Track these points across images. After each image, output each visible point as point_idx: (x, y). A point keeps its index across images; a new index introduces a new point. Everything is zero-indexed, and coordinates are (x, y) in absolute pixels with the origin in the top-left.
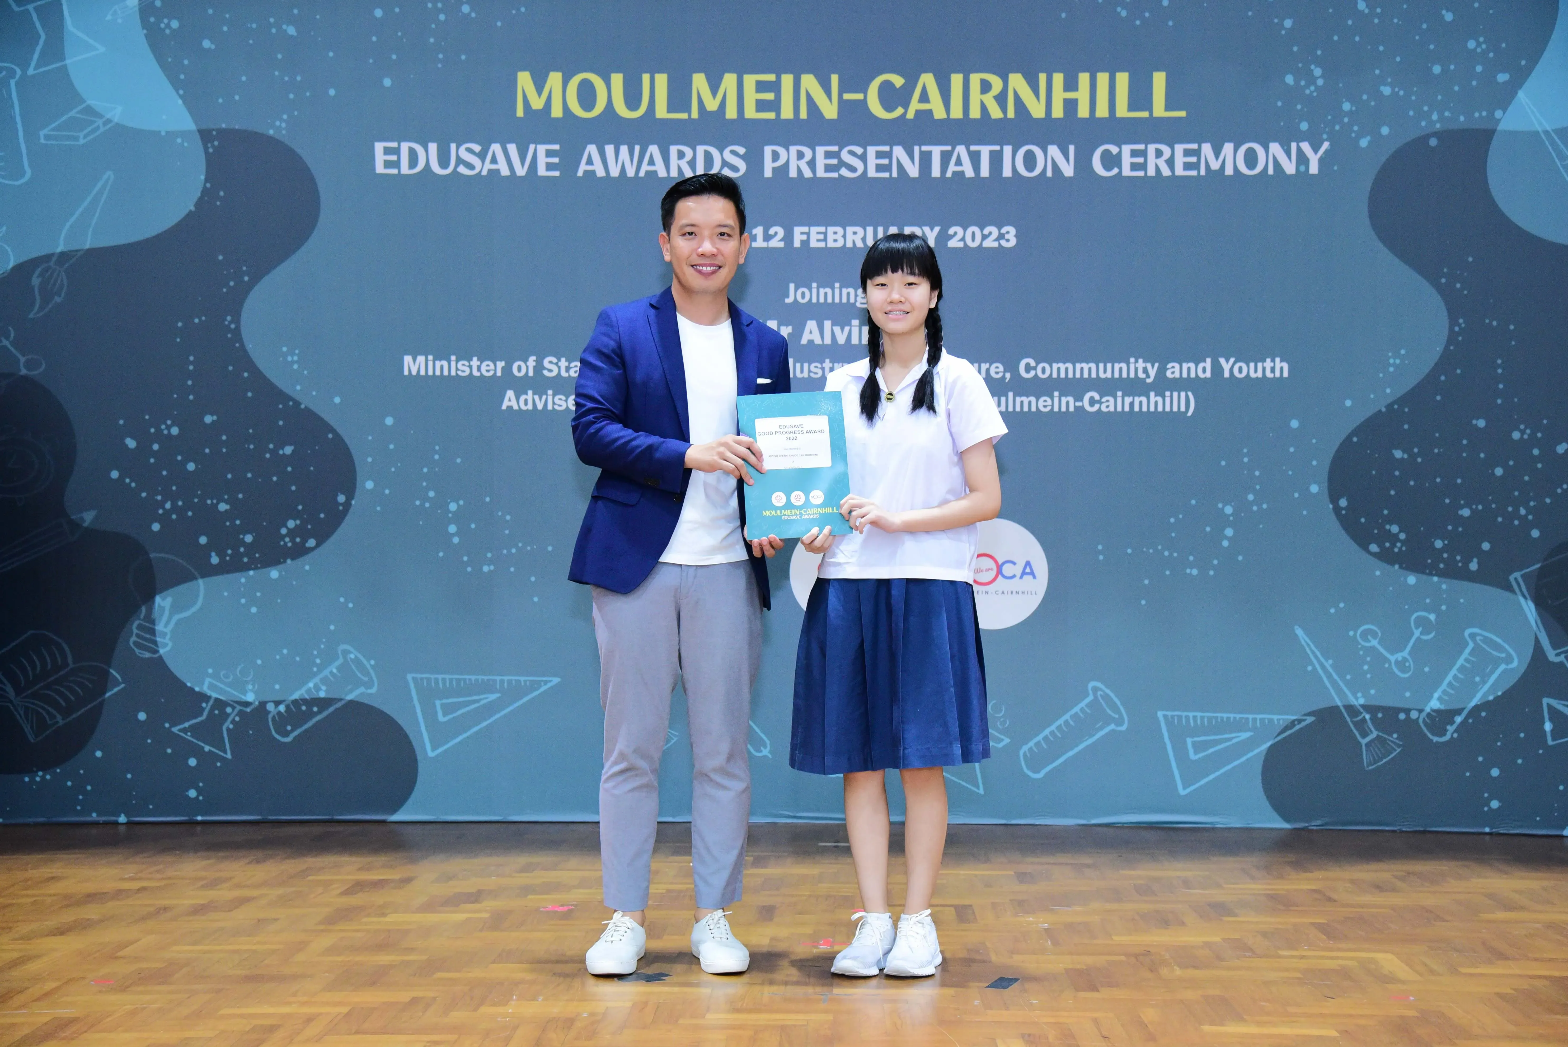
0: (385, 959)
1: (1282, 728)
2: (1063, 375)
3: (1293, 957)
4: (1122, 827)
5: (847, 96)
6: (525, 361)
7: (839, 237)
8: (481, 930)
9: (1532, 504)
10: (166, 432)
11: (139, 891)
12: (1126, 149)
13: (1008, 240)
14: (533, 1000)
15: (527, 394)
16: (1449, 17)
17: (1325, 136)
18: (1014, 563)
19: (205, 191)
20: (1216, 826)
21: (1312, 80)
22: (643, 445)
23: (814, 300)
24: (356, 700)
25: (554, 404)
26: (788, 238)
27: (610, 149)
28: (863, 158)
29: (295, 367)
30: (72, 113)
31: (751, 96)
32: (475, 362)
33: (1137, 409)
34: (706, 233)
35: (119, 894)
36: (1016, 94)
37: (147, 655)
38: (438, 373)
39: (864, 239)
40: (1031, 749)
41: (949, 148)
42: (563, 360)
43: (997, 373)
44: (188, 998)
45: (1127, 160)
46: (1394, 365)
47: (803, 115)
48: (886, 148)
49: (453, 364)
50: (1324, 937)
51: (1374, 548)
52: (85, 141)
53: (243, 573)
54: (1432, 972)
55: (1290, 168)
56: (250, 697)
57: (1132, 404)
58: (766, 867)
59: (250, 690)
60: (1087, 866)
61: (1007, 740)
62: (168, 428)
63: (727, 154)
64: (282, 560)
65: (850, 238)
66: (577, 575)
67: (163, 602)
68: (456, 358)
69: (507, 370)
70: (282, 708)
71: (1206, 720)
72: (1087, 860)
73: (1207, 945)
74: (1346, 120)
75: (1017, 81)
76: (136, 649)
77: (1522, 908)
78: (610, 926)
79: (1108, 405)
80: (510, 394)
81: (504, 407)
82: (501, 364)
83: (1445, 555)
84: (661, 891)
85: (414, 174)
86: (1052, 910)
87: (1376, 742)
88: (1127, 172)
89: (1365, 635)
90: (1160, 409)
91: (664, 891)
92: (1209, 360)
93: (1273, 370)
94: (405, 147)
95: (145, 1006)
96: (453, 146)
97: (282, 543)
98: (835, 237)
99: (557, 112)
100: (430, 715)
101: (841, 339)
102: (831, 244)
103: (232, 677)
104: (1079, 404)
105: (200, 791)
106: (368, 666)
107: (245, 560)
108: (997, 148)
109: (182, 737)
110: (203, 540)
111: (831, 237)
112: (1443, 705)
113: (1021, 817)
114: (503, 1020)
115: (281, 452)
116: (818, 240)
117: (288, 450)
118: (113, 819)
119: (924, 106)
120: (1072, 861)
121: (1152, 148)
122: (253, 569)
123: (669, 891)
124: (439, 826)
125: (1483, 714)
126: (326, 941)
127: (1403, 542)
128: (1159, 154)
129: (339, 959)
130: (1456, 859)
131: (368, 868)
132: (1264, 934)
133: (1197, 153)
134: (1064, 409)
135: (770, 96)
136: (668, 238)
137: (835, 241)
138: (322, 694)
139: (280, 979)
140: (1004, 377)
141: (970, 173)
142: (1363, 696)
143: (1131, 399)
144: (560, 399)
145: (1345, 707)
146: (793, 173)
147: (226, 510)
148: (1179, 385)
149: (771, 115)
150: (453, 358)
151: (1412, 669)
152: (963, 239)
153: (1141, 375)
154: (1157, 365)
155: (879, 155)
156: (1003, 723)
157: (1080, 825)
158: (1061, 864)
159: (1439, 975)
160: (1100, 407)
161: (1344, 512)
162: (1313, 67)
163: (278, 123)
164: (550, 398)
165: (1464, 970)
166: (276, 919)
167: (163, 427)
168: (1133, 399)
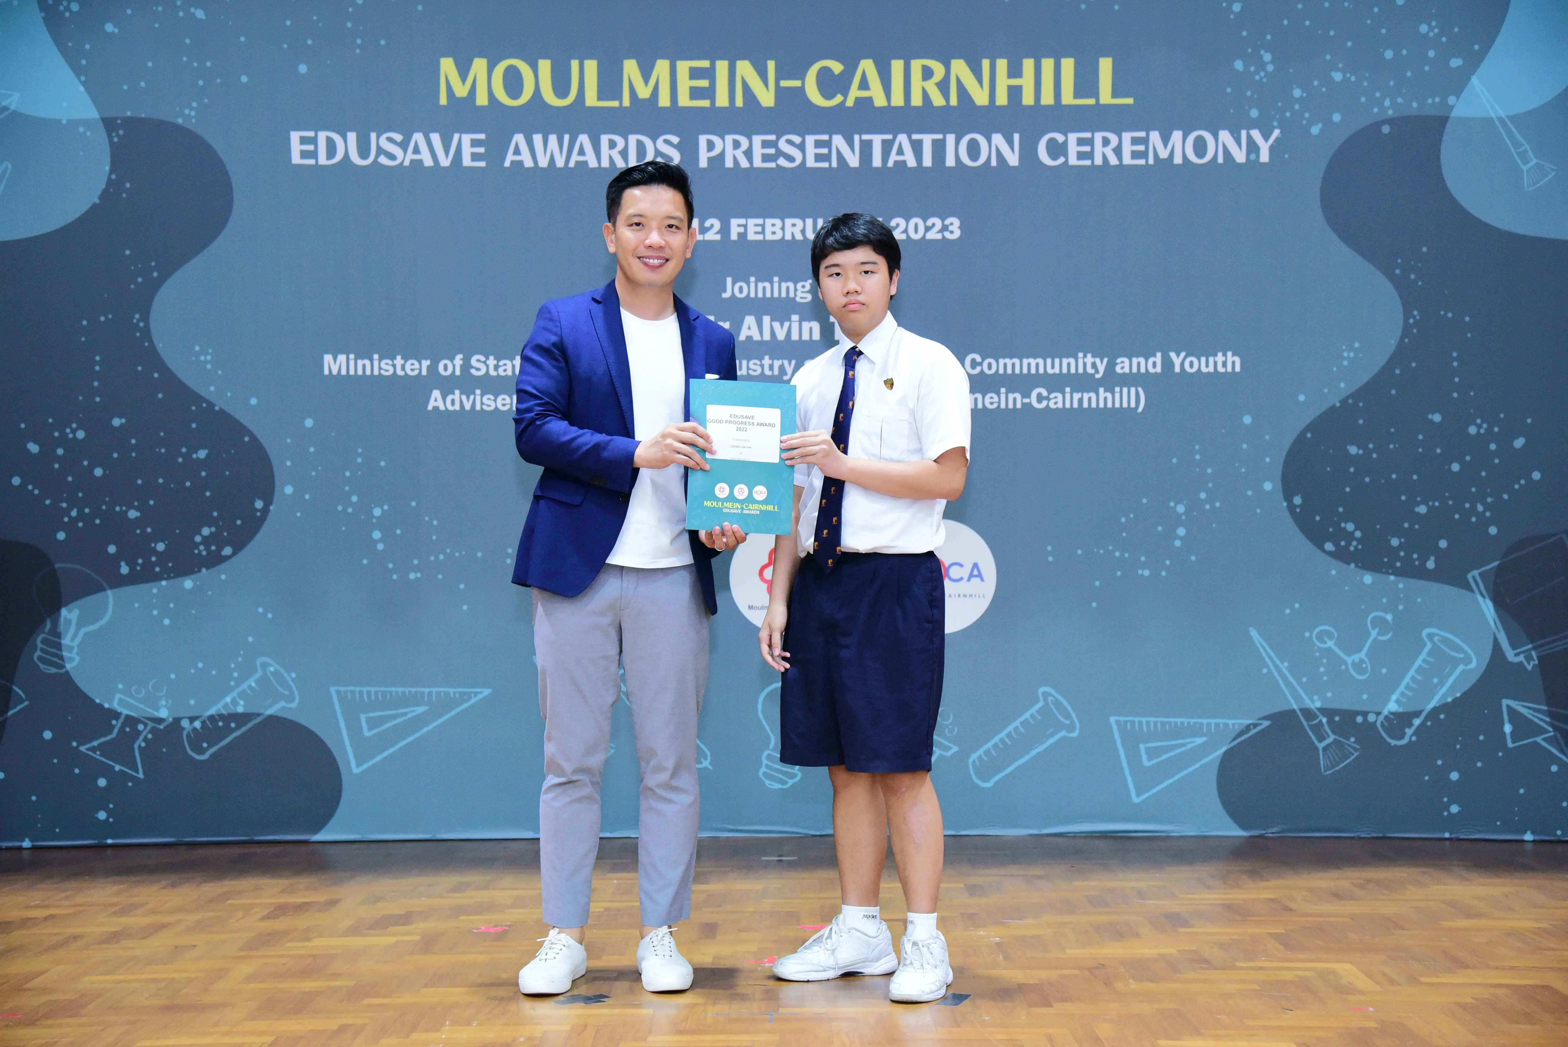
0: (310, 985)
1: (1237, 732)
2: (1009, 371)
3: (1251, 968)
4: (1074, 837)
5: (784, 83)
6: (452, 359)
7: (777, 229)
8: (411, 954)
9: (1489, 500)
10: (71, 436)
11: (47, 919)
12: (1073, 137)
13: (952, 232)
14: (467, 1025)
15: (453, 394)
16: (1400, 1)
17: (1275, 124)
18: (961, 566)
19: (109, 182)
20: (1171, 834)
21: (1262, 65)
22: (590, 442)
23: (752, 295)
24: (275, 715)
25: (482, 404)
26: (725, 230)
27: (538, 139)
28: (802, 147)
29: (209, 366)
31: (685, 84)
32: (399, 361)
33: (1085, 405)
34: (654, 224)
35: (25, 923)
36: (959, 82)
37: (54, 670)
38: (360, 372)
39: (803, 232)
40: (980, 757)
41: (889, 137)
42: (491, 358)
44: (103, 1030)
45: (1073, 149)
46: (1348, 358)
47: (739, 103)
48: (825, 137)
49: (376, 363)
50: (1282, 947)
51: (1329, 546)
53: (157, 583)
54: (1391, 981)
55: (1240, 156)
56: (163, 713)
57: (1081, 401)
58: (707, 883)
59: (163, 706)
60: (1040, 877)
61: (955, 749)
62: (74, 431)
63: (660, 143)
64: (196, 569)
65: (789, 230)
66: (521, 578)
67: (69, 614)
68: (379, 357)
69: (433, 369)
70: (197, 724)
71: (1159, 724)
72: (1037, 871)
73: (1162, 957)
74: (1297, 107)
75: (959, 67)
76: (40, 664)
77: (1482, 915)
78: (546, 943)
79: (1057, 401)
80: (436, 394)
81: (430, 408)
82: (426, 363)
83: (1402, 554)
84: (598, 910)
85: (333, 165)
86: (1003, 923)
87: (1333, 746)
88: (1073, 161)
89: (1320, 637)
90: (1110, 405)
91: (602, 910)
92: (1159, 355)
93: (1224, 364)
94: (322, 136)
95: (56, 1040)
96: (373, 136)
97: (196, 551)
98: (774, 229)
99: (482, 100)
100: (354, 729)
101: (781, 335)
102: (769, 237)
103: (143, 691)
104: (1026, 400)
105: (110, 813)
106: (288, 678)
107: (158, 569)
108: (940, 136)
109: (91, 756)
110: (112, 549)
111: (769, 229)
112: (1401, 708)
113: (972, 828)
115: (194, 456)
116: (756, 233)
117: (202, 454)
118: (17, 844)
119: (864, 94)
120: (1022, 873)
121: (1098, 137)
122: (165, 579)
123: (607, 909)
124: (363, 846)
125: (1442, 716)
126: (246, 969)
127: (1359, 541)
128: (1106, 142)
129: (262, 986)
130: (1414, 865)
131: (291, 891)
132: (1221, 946)
133: (1145, 141)
134: (1011, 406)
135: (704, 83)
136: (613, 229)
137: (774, 233)
138: (240, 710)
139: (201, 1008)
141: (912, 163)
142: (1319, 699)
143: (1080, 395)
144: (489, 399)
145: (1301, 710)
146: (729, 163)
147: (137, 518)
148: (1128, 380)
149: (706, 103)
150: (376, 356)
151: (1369, 672)
152: (906, 231)
153: (1090, 370)
154: (1106, 360)
155: (818, 144)
156: (951, 731)
157: (1031, 835)
158: (1012, 875)
159: (1399, 985)
160: (1048, 404)
161: (1298, 510)
162: (1262, 52)
163: (187, 112)
164: (478, 398)
165: (1424, 980)
166: (195, 946)
167: (68, 430)
168: (1082, 395)
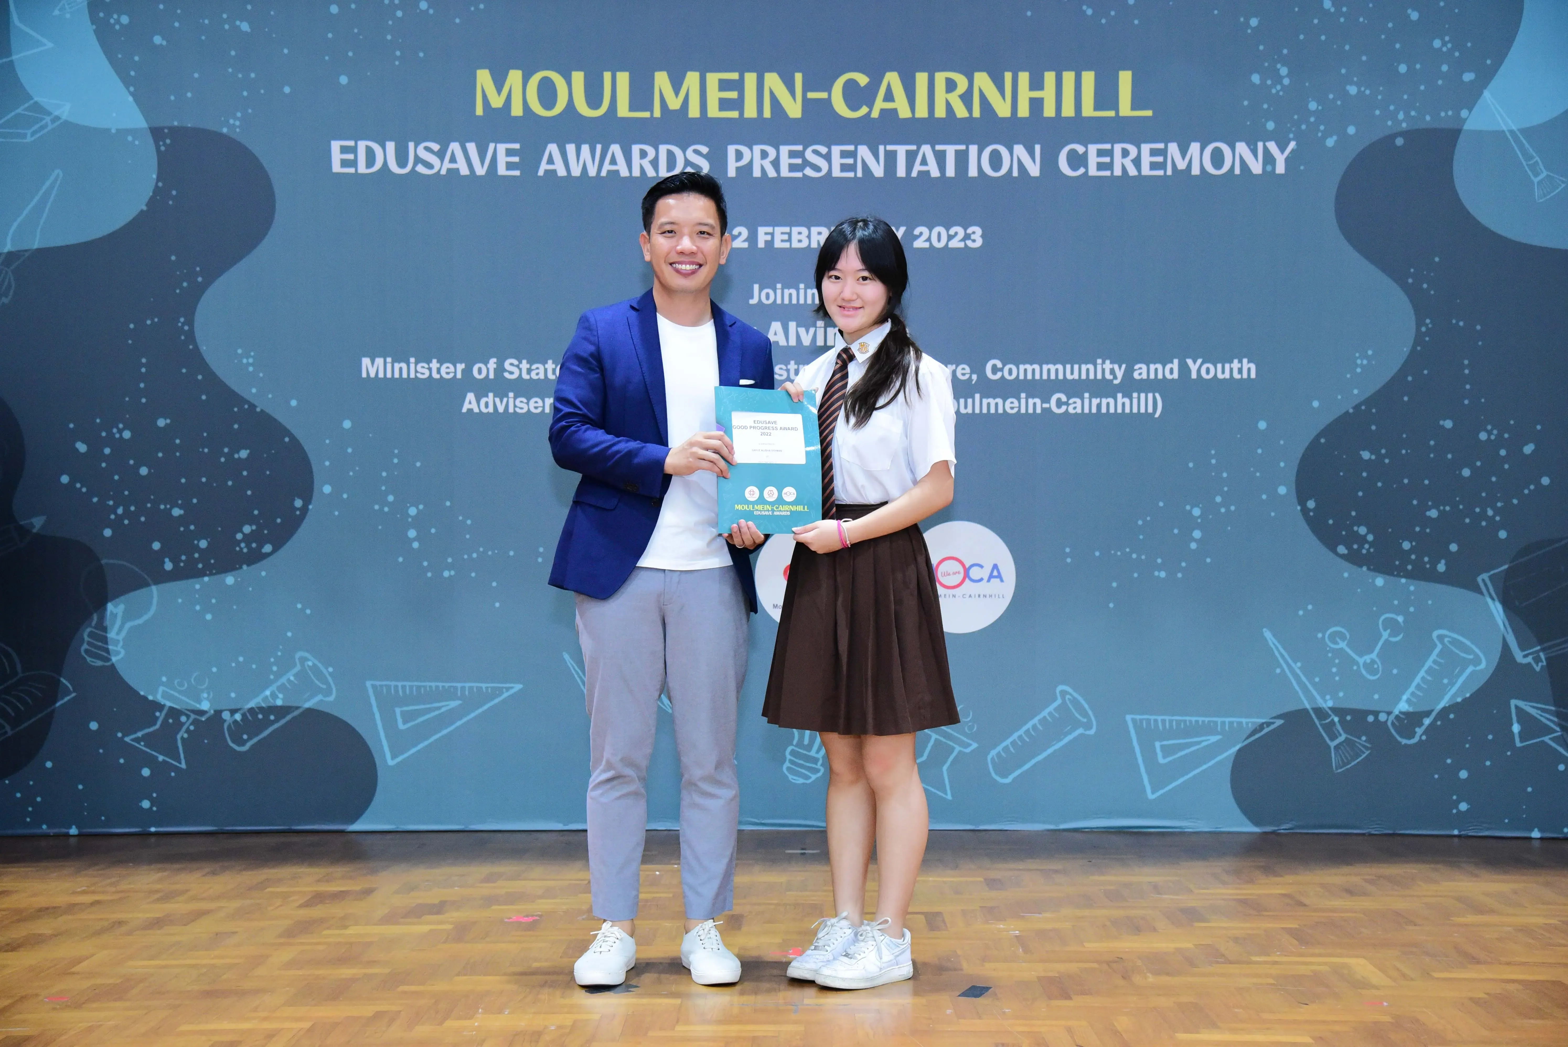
0: (347, 972)
1: (1252, 730)
2: (1029, 377)
3: (1266, 963)
4: (1091, 833)
5: (811, 95)
6: (486, 363)
7: (803, 237)
8: (445, 942)
9: (1499, 505)
10: (117, 436)
11: (93, 904)
12: (1093, 149)
13: (974, 241)
14: (499, 1013)
15: (487, 396)
16: (1414, 16)
17: (1291, 136)
18: (982, 567)
19: (156, 190)
20: (1186, 830)
21: (1278, 79)
22: (623, 451)
23: (779, 301)
24: (312, 708)
25: (515, 406)
26: (752, 238)
27: (571, 148)
28: (828, 157)
29: (251, 369)
30: (19, 111)
31: (714, 95)
32: (434, 364)
33: (1104, 410)
34: (686, 231)
35: (71, 908)
36: (982, 94)
37: (99, 663)
38: (397, 375)
40: (999, 754)
41: (914, 147)
42: (524, 362)
43: (963, 374)
44: (146, 1014)
45: (1093, 160)
46: (1362, 366)
47: (767, 114)
48: (851, 148)
49: (412, 366)
50: (1296, 942)
51: (1342, 549)
52: (33, 139)
53: (200, 580)
54: (1404, 976)
55: (1256, 168)
56: (205, 706)
57: (1099, 406)
59: (205, 698)
60: (1058, 872)
61: (975, 745)
62: (120, 431)
63: (690, 153)
64: (238, 566)
65: (815, 238)
66: (558, 581)
67: (115, 609)
68: (416, 360)
69: (467, 371)
70: (238, 717)
71: (1174, 723)
72: (1057, 866)
73: (1179, 951)
74: (1312, 119)
75: (982, 80)
76: (87, 657)
77: (1492, 911)
78: (598, 937)
79: (1076, 406)
80: (471, 396)
81: (464, 410)
82: (461, 367)
83: (1413, 557)
85: (372, 174)
86: (1023, 917)
87: (1345, 744)
88: (1093, 171)
89: (1333, 638)
90: (1127, 410)
92: (1176, 361)
93: (1240, 371)
94: (362, 145)
95: (101, 1023)
96: (411, 145)
97: (238, 549)
98: (800, 237)
99: (517, 110)
100: (390, 722)
101: (806, 341)
102: (795, 245)
103: (186, 684)
104: (1046, 405)
105: (153, 802)
106: (326, 674)
107: (200, 566)
108: (963, 147)
109: (137, 747)
110: (156, 546)
111: (795, 237)
112: (1411, 708)
113: (991, 823)
114: (471, 1033)
115: (236, 456)
116: (782, 241)
117: (244, 454)
118: (64, 830)
119: (889, 105)
120: (1041, 867)
121: (1118, 148)
122: (208, 575)
124: (397, 836)
125: (1452, 716)
126: (286, 955)
127: (1371, 544)
128: (1125, 153)
129: (300, 973)
130: (1424, 862)
131: (328, 879)
132: (1236, 940)
133: (1163, 152)
134: (1031, 411)
135: (733, 95)
136: (648, 238)
137: (800, 241)
138: (279, 703)
139: (241, 994)
140: (970, 379)
141: (935, 173)
142: (1332, 699)
143: (1098, 400)
144: (522, 402)
145: (1313, 709)
146: (757, 173)
147: (180, 516)
148: (1147, 386)
149: (735, 114)
150: (412, 360)
151: (1381, 671)
152: (929, 240)
153: (1108, 376)
154: (1124, 366)
155: (844, 154)
156: (971, 728)
157: (1048, 830)
158: (1031, 870)
159: (1412, 979)
160: (1067, 409)
161: (1311, 514)
162: (1279, 66)
163: (231, 121)
164: (511, 401)
165: (1436, 975)
166: (234, 933)
167: (115, 430)
168: (1101, 401)
